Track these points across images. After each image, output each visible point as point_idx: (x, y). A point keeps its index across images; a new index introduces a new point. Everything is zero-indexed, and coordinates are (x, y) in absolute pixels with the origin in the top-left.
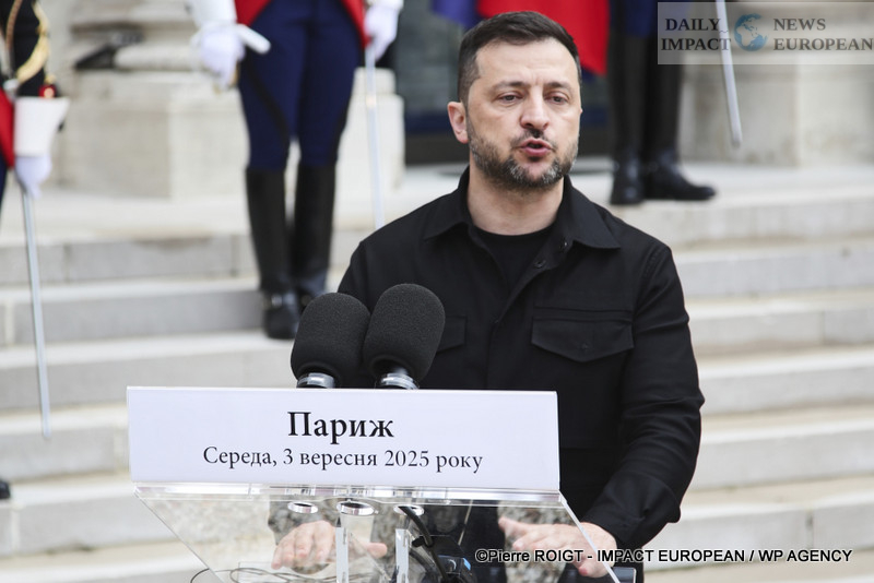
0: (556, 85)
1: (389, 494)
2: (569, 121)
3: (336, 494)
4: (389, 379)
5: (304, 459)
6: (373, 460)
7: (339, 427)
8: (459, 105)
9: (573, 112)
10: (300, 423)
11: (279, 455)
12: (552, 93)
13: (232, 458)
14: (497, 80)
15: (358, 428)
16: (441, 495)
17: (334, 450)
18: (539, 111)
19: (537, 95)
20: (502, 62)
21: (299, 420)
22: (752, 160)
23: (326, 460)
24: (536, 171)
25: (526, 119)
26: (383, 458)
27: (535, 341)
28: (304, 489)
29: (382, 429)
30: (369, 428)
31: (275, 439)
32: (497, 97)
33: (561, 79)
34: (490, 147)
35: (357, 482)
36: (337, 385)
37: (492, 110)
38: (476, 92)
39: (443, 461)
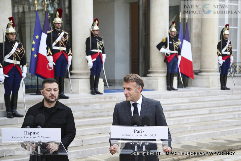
0: (55, 89)
1: (38, 142)
2: (57, 93)
3: (30, 142)
4: (38, 127)
5: (26, 137)
6: (36, 137)
7: (31, 133)
8: (42, 90)
9: (58, 92)
10: (26, 133)
11: (23, 137)
12: (54, 90)
13: (16, 138)
14: (47, 88)
15: (34, 133)
16: (45, 142)
17: (31, 136)
18: (53, 92)
19: (53, 90)
20: (48, 86)
21: (26, 132)
22: (73, 93)
23: (29, 138)
24: (53, 100)
25: (51, 93)
26: (37, 137)
27: (53, 122)
28: (26, 141)
29: (37, 133)
30: (35, 133)
31: (22, 135)
32: (47, 90)
33: (56, 88)
34: (46, 97)
35: (34, 140)
36: (31, 128)
37: (47, 92)
38: (44, 89)
39: (45, 137)
